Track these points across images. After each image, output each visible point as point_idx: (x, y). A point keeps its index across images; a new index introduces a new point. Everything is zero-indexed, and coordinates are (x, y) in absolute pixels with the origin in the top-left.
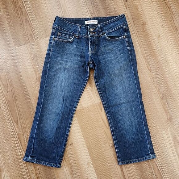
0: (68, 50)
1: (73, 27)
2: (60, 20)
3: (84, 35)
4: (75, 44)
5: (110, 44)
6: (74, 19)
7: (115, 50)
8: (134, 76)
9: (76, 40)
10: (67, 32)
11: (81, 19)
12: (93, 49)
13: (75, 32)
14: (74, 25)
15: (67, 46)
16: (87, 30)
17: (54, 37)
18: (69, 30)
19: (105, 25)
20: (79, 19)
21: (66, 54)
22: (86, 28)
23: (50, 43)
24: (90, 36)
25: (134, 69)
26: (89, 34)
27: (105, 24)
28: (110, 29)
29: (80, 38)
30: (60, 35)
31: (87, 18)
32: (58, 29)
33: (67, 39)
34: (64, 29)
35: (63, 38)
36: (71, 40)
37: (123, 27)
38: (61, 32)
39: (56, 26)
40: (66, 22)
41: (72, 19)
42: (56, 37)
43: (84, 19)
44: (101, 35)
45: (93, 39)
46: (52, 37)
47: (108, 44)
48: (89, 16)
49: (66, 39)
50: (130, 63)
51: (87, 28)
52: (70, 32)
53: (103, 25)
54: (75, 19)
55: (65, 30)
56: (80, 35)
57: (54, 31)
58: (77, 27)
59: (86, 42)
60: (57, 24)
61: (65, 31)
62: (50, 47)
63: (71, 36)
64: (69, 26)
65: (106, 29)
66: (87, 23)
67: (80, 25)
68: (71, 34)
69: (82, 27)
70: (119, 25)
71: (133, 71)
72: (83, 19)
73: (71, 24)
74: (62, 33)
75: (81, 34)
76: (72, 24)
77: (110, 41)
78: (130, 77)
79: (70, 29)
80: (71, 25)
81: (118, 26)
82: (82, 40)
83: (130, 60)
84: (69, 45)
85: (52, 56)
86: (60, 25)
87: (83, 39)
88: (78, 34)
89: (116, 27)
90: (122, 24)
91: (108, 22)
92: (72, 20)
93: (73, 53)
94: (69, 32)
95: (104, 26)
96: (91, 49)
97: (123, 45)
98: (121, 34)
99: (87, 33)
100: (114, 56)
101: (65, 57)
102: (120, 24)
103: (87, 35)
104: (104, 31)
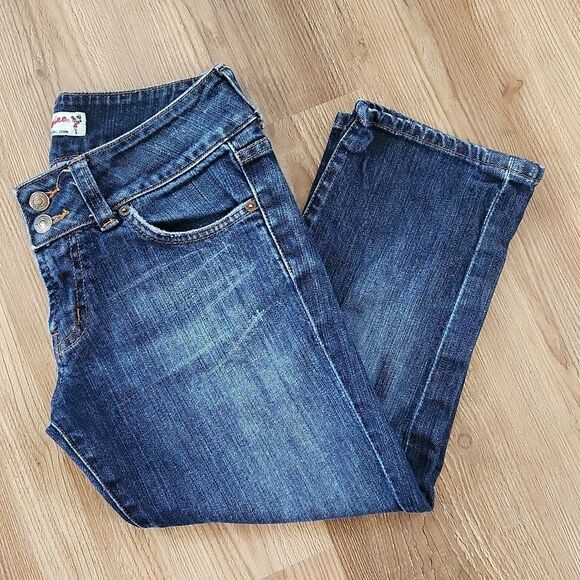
5: (174, 268)
7: (213, 296)
8: (359, 428)
12: (69, 323)
19: (120, 157)
25: (346, 382)
27: (115, 149)
28: (155, 177)
37: (227, 153)
44: (107, 220)
45: (57, 261)
47: (164, 266)
50: (319, 353)
53: (109, 156)
65: (132, 181)
70: (203, 147)
71: (345, 394)
77: (169, 247)
78: (340, 440)
81: (195, 153)
83: (311, 339)
89: (188, 159)
90: (216, 138)
91: (135, 136)
95: (114, 162)
97: (252, 255)
98: (227, 195)
100: (213, 333)
102: (205, 139)
104: (124, 193)
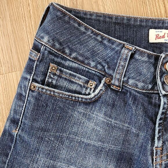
0: (75, 129)
1: (105, 47)
2: (60, 18)
3: (140, 85)
4: (104, 109)
6: (110, 17)
9: (109, 96)
10: (83, 62)
11: (135, 19)
13: (109, 68)
14: (110, 40)
15: (76, 114)
16: (155, 66)
17: (34, 80)
18: (87, 58)
20: (129, 19)
21: (67, 142)
22: (152, 60)
23: (20, 97)
24: (164, 93)
26: (159, 82)
29: (125, 94)
30: (55, 74)
31: (159, 21)
32: (50, 53)
33: (78, 89)
34: (72, 51)
35: (65, 84)
36: (92, 95)
38: (59, 64)
39: (46, 39)
40: (82, 29)
41: (105, 16)
42: (39, 79)
43: (147, 20)
46: (26, 79)
48: (163, 12)
49: (74, 87)
51: (157, 58)
52: (93, 64)
54: (117, 18)
55: (74, 55)
56: (127, 82)
57: (36, 56)
58: (118, 53)
59: (146, 111)
60: (48, 33)
61: (75, 58)
62: (15, 112)
63: (93, 79)
64: (92, 43)
66: (157, 37)
67: (130, 47)
68: (93, 71)
69: (137, 56)
72: (141, 20)
73: (97, 35)
74: (64, 66)
75: (131, 82)
76: (102, 37)
79: (94, 54)
80: (99, 38)
82: (130, 101)
84: (81, 109)
85: (19, 147)
86: (58, 36)
87: (135, 99)
88: (118, 76)
92: (105, 22)
93: (92, 142)
94: (89, 64)
96: (160, 144)
99: (155, 77)
101: (64, 153)
103: (150, 86)
